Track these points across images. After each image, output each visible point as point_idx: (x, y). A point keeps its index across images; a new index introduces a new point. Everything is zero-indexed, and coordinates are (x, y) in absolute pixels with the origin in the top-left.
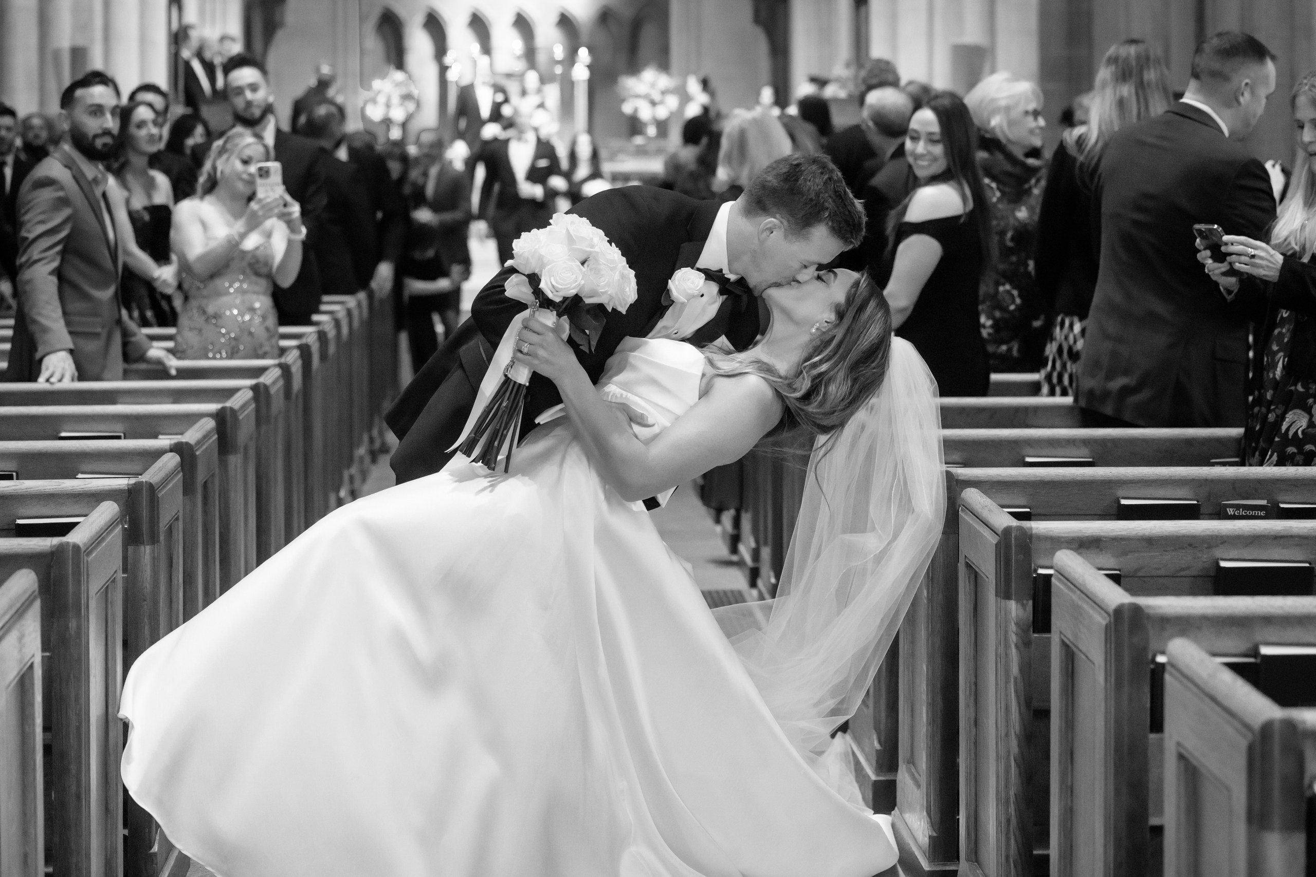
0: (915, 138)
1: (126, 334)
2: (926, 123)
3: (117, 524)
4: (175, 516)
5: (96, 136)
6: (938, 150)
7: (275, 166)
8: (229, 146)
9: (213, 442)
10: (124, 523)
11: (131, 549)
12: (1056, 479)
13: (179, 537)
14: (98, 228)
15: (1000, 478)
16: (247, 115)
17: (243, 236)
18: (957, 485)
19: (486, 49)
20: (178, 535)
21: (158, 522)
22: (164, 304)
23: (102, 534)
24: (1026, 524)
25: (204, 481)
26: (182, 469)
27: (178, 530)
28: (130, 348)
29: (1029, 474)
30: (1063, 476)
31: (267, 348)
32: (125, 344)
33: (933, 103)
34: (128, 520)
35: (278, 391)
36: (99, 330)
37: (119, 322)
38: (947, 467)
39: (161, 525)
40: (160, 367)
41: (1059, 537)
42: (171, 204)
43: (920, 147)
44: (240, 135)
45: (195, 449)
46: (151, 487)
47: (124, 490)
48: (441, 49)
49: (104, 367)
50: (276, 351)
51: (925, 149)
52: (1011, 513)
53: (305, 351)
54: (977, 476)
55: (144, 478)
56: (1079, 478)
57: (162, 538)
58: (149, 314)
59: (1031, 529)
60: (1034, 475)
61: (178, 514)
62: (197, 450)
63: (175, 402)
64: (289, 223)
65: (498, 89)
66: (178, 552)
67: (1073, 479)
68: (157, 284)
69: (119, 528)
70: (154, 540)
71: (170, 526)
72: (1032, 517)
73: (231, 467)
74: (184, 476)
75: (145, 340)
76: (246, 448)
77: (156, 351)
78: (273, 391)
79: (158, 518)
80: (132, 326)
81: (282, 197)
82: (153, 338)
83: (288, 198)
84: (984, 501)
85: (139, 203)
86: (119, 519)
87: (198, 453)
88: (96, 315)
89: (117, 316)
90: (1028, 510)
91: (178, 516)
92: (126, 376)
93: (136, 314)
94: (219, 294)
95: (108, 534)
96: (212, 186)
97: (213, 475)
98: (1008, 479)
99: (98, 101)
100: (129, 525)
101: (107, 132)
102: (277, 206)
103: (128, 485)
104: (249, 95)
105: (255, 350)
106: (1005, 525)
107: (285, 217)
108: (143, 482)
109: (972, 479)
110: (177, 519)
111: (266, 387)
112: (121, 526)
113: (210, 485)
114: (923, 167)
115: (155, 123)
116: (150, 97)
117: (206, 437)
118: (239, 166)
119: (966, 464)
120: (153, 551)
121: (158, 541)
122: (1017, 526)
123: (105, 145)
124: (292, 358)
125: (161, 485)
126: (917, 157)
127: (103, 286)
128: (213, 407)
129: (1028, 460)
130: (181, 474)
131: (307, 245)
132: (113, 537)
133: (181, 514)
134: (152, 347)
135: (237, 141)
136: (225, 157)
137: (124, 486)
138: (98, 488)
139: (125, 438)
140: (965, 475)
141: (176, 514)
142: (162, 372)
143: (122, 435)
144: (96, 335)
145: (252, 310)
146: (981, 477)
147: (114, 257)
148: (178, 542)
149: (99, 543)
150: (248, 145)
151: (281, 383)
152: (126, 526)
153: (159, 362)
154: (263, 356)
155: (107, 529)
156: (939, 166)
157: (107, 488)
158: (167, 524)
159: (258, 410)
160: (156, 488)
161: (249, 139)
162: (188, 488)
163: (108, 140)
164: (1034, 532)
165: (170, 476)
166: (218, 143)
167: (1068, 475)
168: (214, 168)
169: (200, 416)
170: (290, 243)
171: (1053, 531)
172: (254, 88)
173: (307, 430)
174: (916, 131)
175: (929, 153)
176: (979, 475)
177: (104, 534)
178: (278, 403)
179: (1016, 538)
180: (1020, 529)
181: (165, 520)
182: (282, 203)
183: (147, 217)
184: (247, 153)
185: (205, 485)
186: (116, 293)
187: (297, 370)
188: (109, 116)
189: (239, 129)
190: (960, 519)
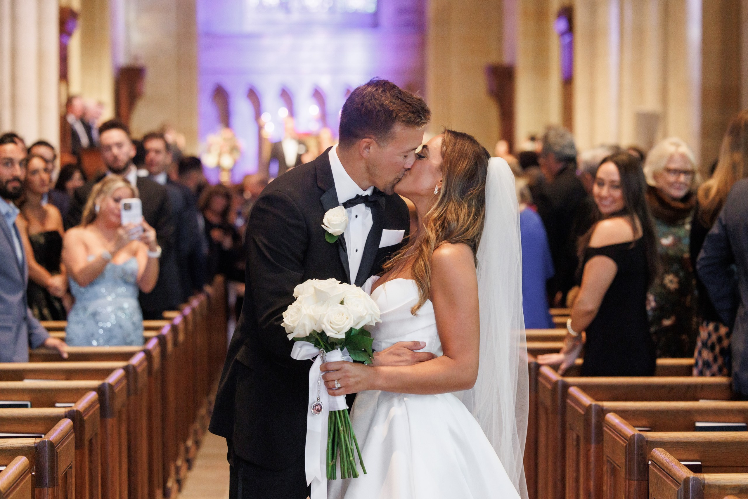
0: (601, 184)
1: (30, 328)
2: (609, 174)
3: (27, 474)
4: (69, 465)
5: (8, 182)
6: (617, 193)
7: (136, 203)
8: (105, 188)
9: (97, 409)
10: (32, 471)
11: (37, 490)
12: (721, 440)
13: (72, 480)
14: (9, 248)
15: (679, 440)
16: (115, 166)
17: (114, 254)
18: (647, 444)
19: (292, 113)
20: (72, 479)
21: (57, 471)
22: (57, 305)
23: (17, 481)
24: (700, 476)
25: (90, 438)
26: (75, 431)
27: (71, 475)
28: (34, 338)
29: (700, 437)
30: (726, 438)
31: (133, 337)
32: (30, 335)
33: (615, 159)
34: (35, 469)
35: (143, 370)
36: (10, 324)
37: (26, 319)
38: (640, 431)
39: (59, 474)
40: (55, 352)
41: (724, 485)
42: (61, 230)
43: (605, 191)
44: (113, 181)
45: (83, 415)
46: (52, 444)
47: (32, 447)
48: (258, 113)
49: (14, 352)
50: (141, 340)
51: (608, 191)
52: (687, 466)
53: (162, 340)
54: (662, 439)
55: (46, 438)
56: (738, 440)
57: (60, 482)
58: (46, 312)
59: (704, 479)
60: (705, 438)
61: (71, 464)
62: (84, 416)
63: (68, 379)
64: (147, 243)
65: (301, 142)
66: (72, 492)
67: (733, 440)
68: (51, 291)
69: (29, 476)
70: (54, 482)
71: (66, 473)
72: (703, 469)
73: (109, 427)
74: (75, 435)
75: (44, 332)
76: (120, 412)
77: (52, 339)
78: (139, 370)
79: (57, 467)
80: (35, 321)
81: (141, 225)
82: (50, 329)
83: (146, 226)
84: (668, 458)
85: (36, 229)
86: (29, 470)
87: (85, 418)
88: (9, 313)
89: (23, 314)
90: (700, 463)
91: (72, 465)
92: (32, 358)
93: (36, 311)
94: (97, 297)
95: (21, 481)
96: (93, 218)
97: (96, 434)
98: (685, 440)
99: (9, 155)
100: (36, 472)
101: (16, 179)
102: (138, 232)
103: (35, 443)
104: (115, 150)
105: (124, 339)
106: (685, 477)
107: (144, 240)
108: (45, 441)
109: (658, 440)
110: (71, 468)
111: (134, 367)
112: (30, 475)
113: (94, 441)
114: (605, 206)
115: (46, 170)
116: (42, 150)
117: (91, 405)
118: (112, 204)
119: (653, 429)
120: (54, 492)
121: (57, 485)
122: (694, 478)
123: (15, 188)
124: (152, 344)
125: (59, 443)
126: (602, 198)
127: (13, 291)
128: (95, 383)
129: (698, 424)
130: (74, 434)
131: (162, 261)
132: (25, 483)
133: (73, 464)
134: (49, 337)
135: (111, 184)
136: (102, 196)
137: (32, 444)
138: (13, 445)
139: (31, 407)
140: (653, 438)
141: (70, 464)
142: (57, 357)
143: (29, 403)
144: (8, 329)
145: (121, 309)
146: (665, 439)
147: (22, 271)
148: (72, 484)
149: (15, 488)
150: (119, 189)
151: (145, 364)
152: (34, 474)
153: (55, 348)
154: (130, 344)
155: (20, 478)
156: (617, 206)
157: (19, 445)
158: (64, 472)
159: (128, 385)
160: (55, 446)
161: (120, 184)
162: (79, 444)
163: (16, 184)
164: (706, 482)
165: (66, 436)
166: (97, 187)
167: (729, 437)
168: (94, 205)
169: (87, 390)
170: (149, 259)
171: (720, 481)
172: (119, 145)
173: (164, 398)
174: (602, 180)
175: (611, 196)
176: (663, 438)
177: (18, 481)
178: (143, 379)
179: (693, 485)
180: (696, 479)
181: (62, 468)
182: (140, 229)
183: (42, 240)
184: (118, 194)
185: (91, 441)
186: (23, 298)
187: (156, 353)
188: (17, 167)
189: (110, 176)
190: (650, 471)
